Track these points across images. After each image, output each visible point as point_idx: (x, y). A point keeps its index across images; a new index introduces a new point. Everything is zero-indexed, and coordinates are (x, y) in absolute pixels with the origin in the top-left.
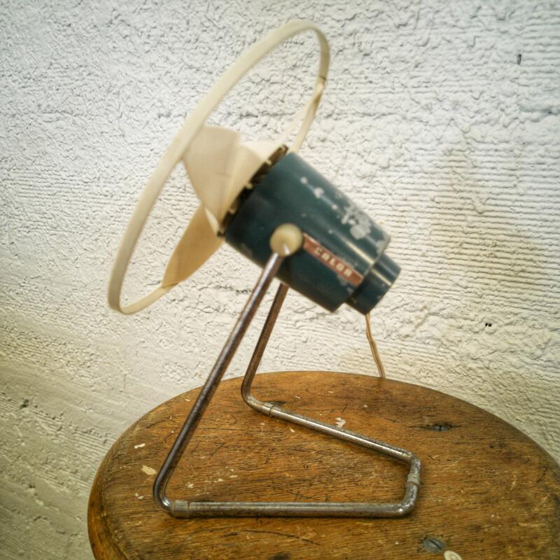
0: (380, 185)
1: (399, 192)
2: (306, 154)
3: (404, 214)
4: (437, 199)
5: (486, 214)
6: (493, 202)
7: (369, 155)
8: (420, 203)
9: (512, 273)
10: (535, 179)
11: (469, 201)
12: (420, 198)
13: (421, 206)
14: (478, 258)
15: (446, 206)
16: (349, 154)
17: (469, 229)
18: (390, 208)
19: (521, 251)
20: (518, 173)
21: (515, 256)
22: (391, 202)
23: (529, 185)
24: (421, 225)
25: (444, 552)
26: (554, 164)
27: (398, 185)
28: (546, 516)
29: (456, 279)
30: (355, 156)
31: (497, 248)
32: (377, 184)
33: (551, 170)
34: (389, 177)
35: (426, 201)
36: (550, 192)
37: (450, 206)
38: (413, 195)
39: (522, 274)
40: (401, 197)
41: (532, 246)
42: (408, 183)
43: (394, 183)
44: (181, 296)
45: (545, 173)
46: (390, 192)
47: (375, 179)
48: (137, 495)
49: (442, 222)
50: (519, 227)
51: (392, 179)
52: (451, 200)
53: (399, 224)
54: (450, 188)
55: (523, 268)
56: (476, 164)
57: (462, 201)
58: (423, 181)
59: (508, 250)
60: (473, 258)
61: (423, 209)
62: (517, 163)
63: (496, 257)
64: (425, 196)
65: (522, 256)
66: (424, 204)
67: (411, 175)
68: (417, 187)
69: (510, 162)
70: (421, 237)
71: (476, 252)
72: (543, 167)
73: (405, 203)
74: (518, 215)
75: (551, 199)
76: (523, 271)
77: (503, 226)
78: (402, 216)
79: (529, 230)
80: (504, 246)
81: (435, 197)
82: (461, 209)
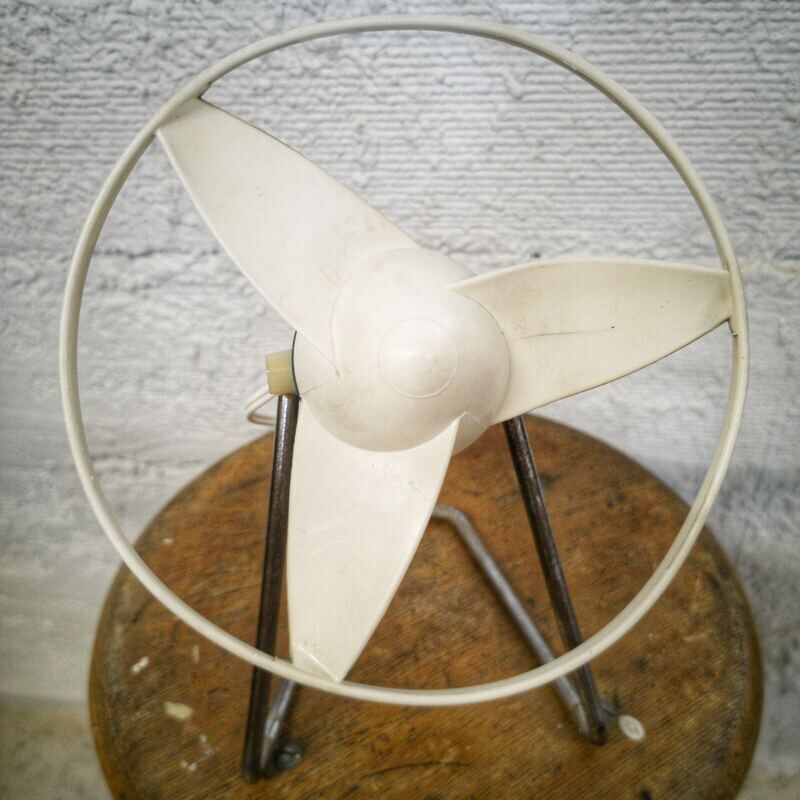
0: (350, 62)
1: (385, 71)
2: (206, 13)
3: (398, 108)
4: (448, 80)
5: (527, 98)
6: (536, 78)
7: (324, 12)
8: (422, 89)
9: (566, 182)
10: (599, 37)
11: (498, 79)
12: (421, 79)
13: (423, 94)
14: (518, 166)
15: (462, 89)
16: (288, 10)
17: (502, 124)
18: (372, 100)
19: (578, 149)
20: (573, 29)
21: (570, 158)
22: (373, 90)
23: (589, 47)
24: (425, 124)
25: (617, 720)
26: (626, 12)
27: (382, 60)
28: (709, 615)
29: (486, 199)
30: (298, 12)
31: (544, 149)
32: (344, 61)
33: (622, 21)
34: (364, 47)
35: (430, 84)
36: (620, 57)
37: (469, 89)
38: (408, 75)
39: (581, 182)
40: (388, 81)
41: (594, 141)
42: (399, 56)
43: (375, 56)
44: (30, 273)
45: (613, 27)
46: (369, 72)
47: (341, 53)
48: (184, 764)
49: (459, 115)
50: (576, 115)
51: (370, 51)
52: (469, 79)
53: (391, 125)
54: (468, 60)
55: (582, 173)
56: (506, 18)
57: (488, 80)
58: (422, 50)
59: (559, 149)
60: (509, 166)
61: (426, 98)
62: (572, 12)
63: (543, 161)
64: (426, 75)
65: (580, 157)
66: (428, 89)
67: (402, 41)
68: (415, 61)
69: (560, 12)
70: (428, 142)
71: (512, 157)
72: (611, 17)
73: (396, 89)
74: (573, 97)
75: (621, 68)
76: (582, 178)
77: (551, 114)
78: (394, 112)
79: (590, 118)
80: (554, 144)
81: (445, 76)
82: (487, 93)
